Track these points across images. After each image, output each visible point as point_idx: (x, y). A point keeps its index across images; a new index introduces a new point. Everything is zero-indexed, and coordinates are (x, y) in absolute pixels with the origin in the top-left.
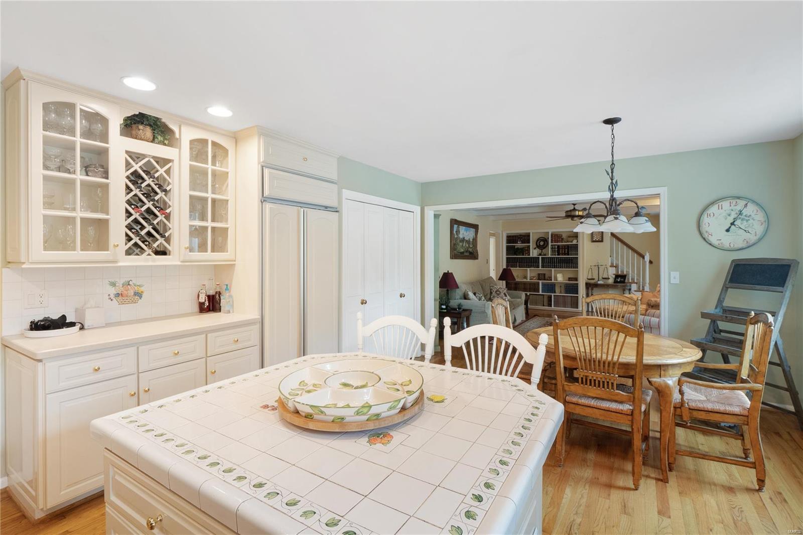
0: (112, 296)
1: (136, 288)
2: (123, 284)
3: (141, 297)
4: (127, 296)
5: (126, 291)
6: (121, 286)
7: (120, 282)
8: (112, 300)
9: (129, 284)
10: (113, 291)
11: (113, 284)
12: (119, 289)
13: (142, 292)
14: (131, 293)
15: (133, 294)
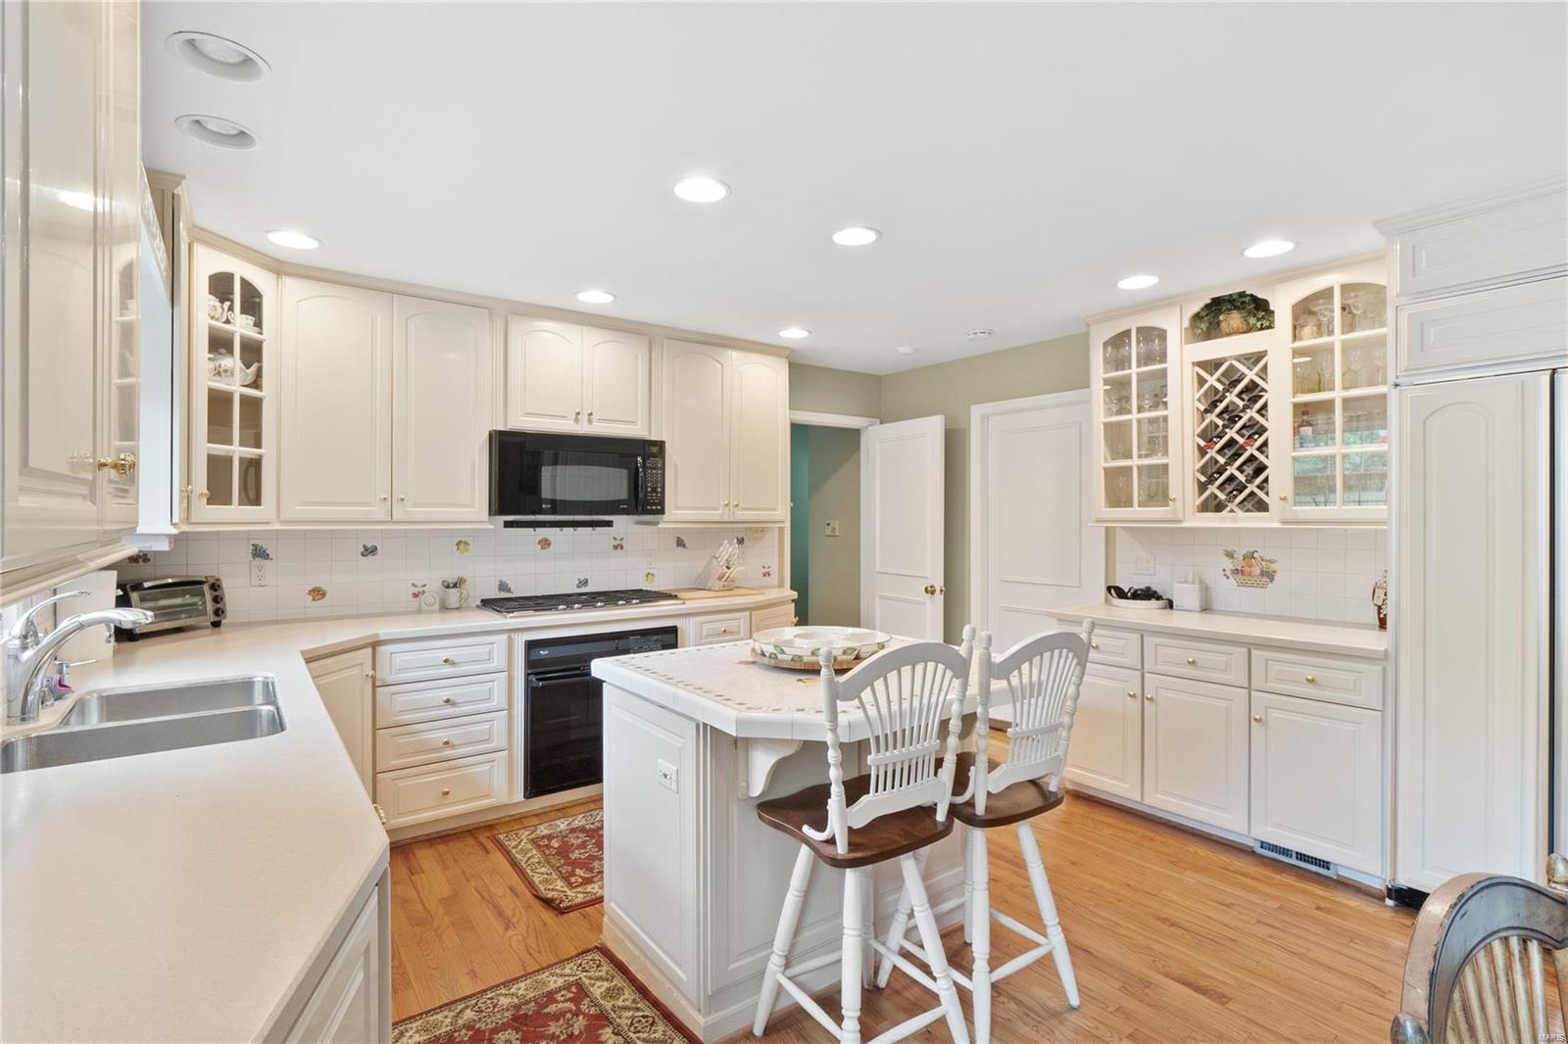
0: (1228, 573)
1: (1264, 563)
2: (1244, 556)
3: (1272, 579)
4: (1250, 575)
5: (1250, 567)
6: (1241, 558)
7: (1240, 552)
8: (1228, 578)
9: (1253, 557)
10: (1228, 564)
11: (1230, 555)
12: (1239, 562)
13: (1274, 572)
14: (1257, 571)
15: (1258, 572)
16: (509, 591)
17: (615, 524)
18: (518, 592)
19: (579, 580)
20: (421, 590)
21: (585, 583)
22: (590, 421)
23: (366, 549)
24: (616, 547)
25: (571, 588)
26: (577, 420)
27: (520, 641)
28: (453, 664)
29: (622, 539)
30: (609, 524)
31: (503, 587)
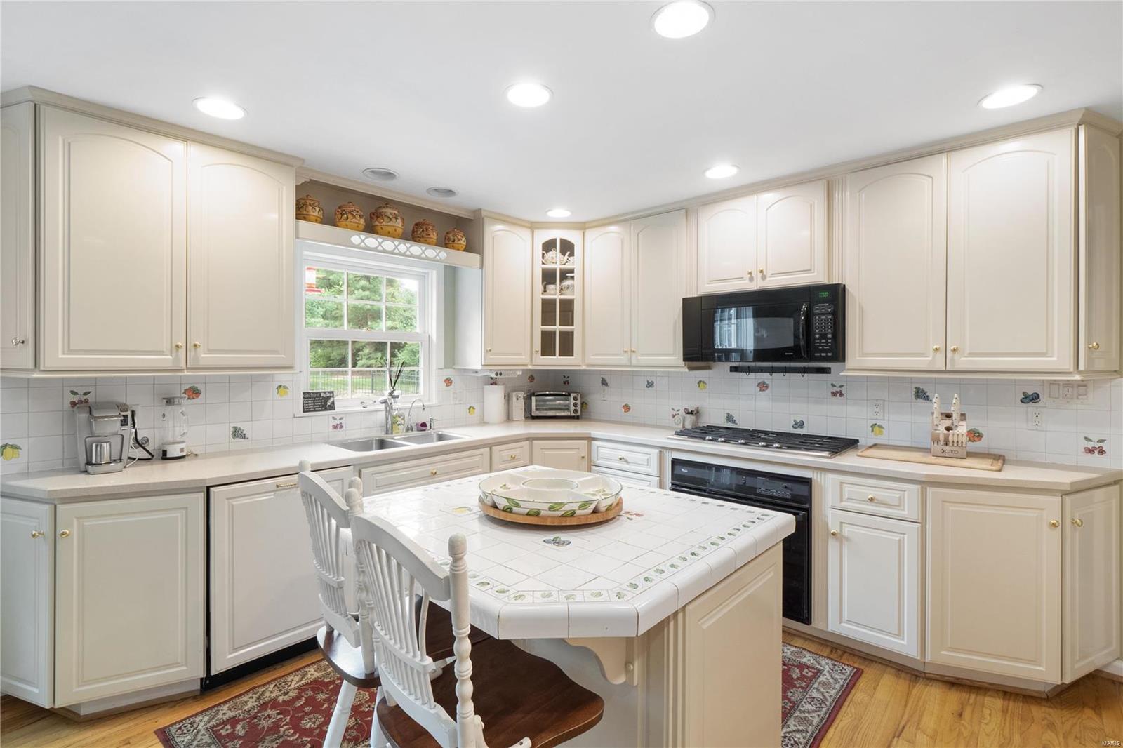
16: (734, 422)
17: (832, 371)
18: (742, 424)
19: (795, 421)
20: (677, 413)
21: (801, 425)
22: (764, 278)
23: (648, 383)
24: (834, 394)
25: (788, 428)
26: (751, 279)
27: (669, 457)
28: (627, 462)
29: (841, 386)
30: (825, 371)
31: (729, 418)
